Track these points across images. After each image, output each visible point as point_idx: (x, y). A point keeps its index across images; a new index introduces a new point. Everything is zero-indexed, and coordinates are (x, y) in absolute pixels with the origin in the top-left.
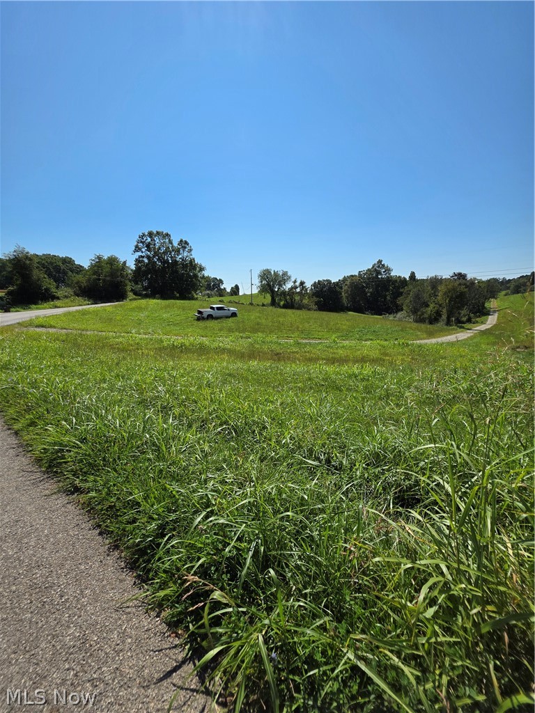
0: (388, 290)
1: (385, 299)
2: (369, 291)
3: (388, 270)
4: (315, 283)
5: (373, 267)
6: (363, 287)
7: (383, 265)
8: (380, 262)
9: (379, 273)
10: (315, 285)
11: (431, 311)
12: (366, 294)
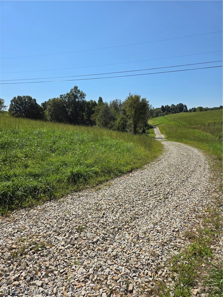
0: (83, 111)
1: (83, 117)
2: (70, 110)
3: (83, 95)
4: (15, 98)
5: (71, 92)
6: (65, 107)
7: (79, 91)
8: (76, 88)
9: (76, 97)
10: (14, 100)
11: (119, 123)
12: (67, 112)
